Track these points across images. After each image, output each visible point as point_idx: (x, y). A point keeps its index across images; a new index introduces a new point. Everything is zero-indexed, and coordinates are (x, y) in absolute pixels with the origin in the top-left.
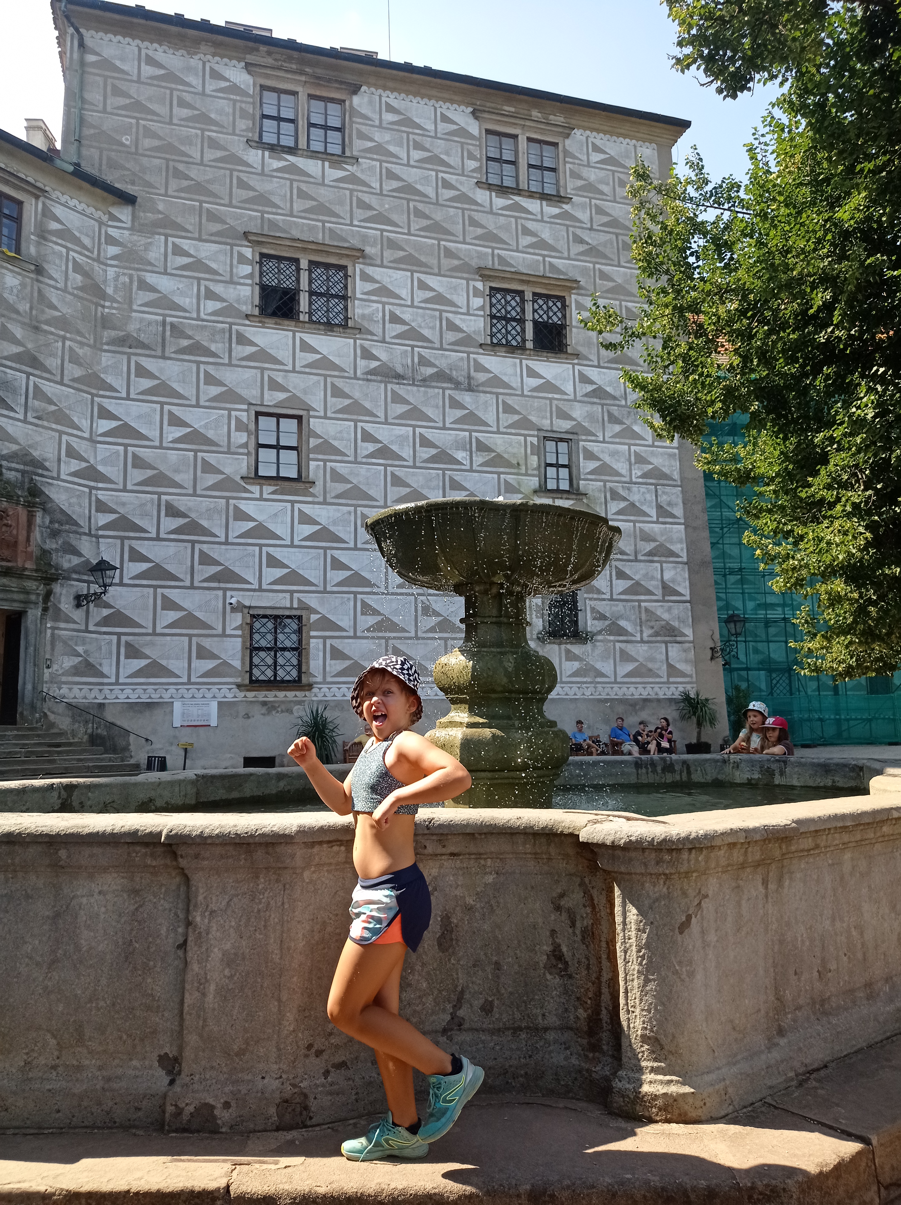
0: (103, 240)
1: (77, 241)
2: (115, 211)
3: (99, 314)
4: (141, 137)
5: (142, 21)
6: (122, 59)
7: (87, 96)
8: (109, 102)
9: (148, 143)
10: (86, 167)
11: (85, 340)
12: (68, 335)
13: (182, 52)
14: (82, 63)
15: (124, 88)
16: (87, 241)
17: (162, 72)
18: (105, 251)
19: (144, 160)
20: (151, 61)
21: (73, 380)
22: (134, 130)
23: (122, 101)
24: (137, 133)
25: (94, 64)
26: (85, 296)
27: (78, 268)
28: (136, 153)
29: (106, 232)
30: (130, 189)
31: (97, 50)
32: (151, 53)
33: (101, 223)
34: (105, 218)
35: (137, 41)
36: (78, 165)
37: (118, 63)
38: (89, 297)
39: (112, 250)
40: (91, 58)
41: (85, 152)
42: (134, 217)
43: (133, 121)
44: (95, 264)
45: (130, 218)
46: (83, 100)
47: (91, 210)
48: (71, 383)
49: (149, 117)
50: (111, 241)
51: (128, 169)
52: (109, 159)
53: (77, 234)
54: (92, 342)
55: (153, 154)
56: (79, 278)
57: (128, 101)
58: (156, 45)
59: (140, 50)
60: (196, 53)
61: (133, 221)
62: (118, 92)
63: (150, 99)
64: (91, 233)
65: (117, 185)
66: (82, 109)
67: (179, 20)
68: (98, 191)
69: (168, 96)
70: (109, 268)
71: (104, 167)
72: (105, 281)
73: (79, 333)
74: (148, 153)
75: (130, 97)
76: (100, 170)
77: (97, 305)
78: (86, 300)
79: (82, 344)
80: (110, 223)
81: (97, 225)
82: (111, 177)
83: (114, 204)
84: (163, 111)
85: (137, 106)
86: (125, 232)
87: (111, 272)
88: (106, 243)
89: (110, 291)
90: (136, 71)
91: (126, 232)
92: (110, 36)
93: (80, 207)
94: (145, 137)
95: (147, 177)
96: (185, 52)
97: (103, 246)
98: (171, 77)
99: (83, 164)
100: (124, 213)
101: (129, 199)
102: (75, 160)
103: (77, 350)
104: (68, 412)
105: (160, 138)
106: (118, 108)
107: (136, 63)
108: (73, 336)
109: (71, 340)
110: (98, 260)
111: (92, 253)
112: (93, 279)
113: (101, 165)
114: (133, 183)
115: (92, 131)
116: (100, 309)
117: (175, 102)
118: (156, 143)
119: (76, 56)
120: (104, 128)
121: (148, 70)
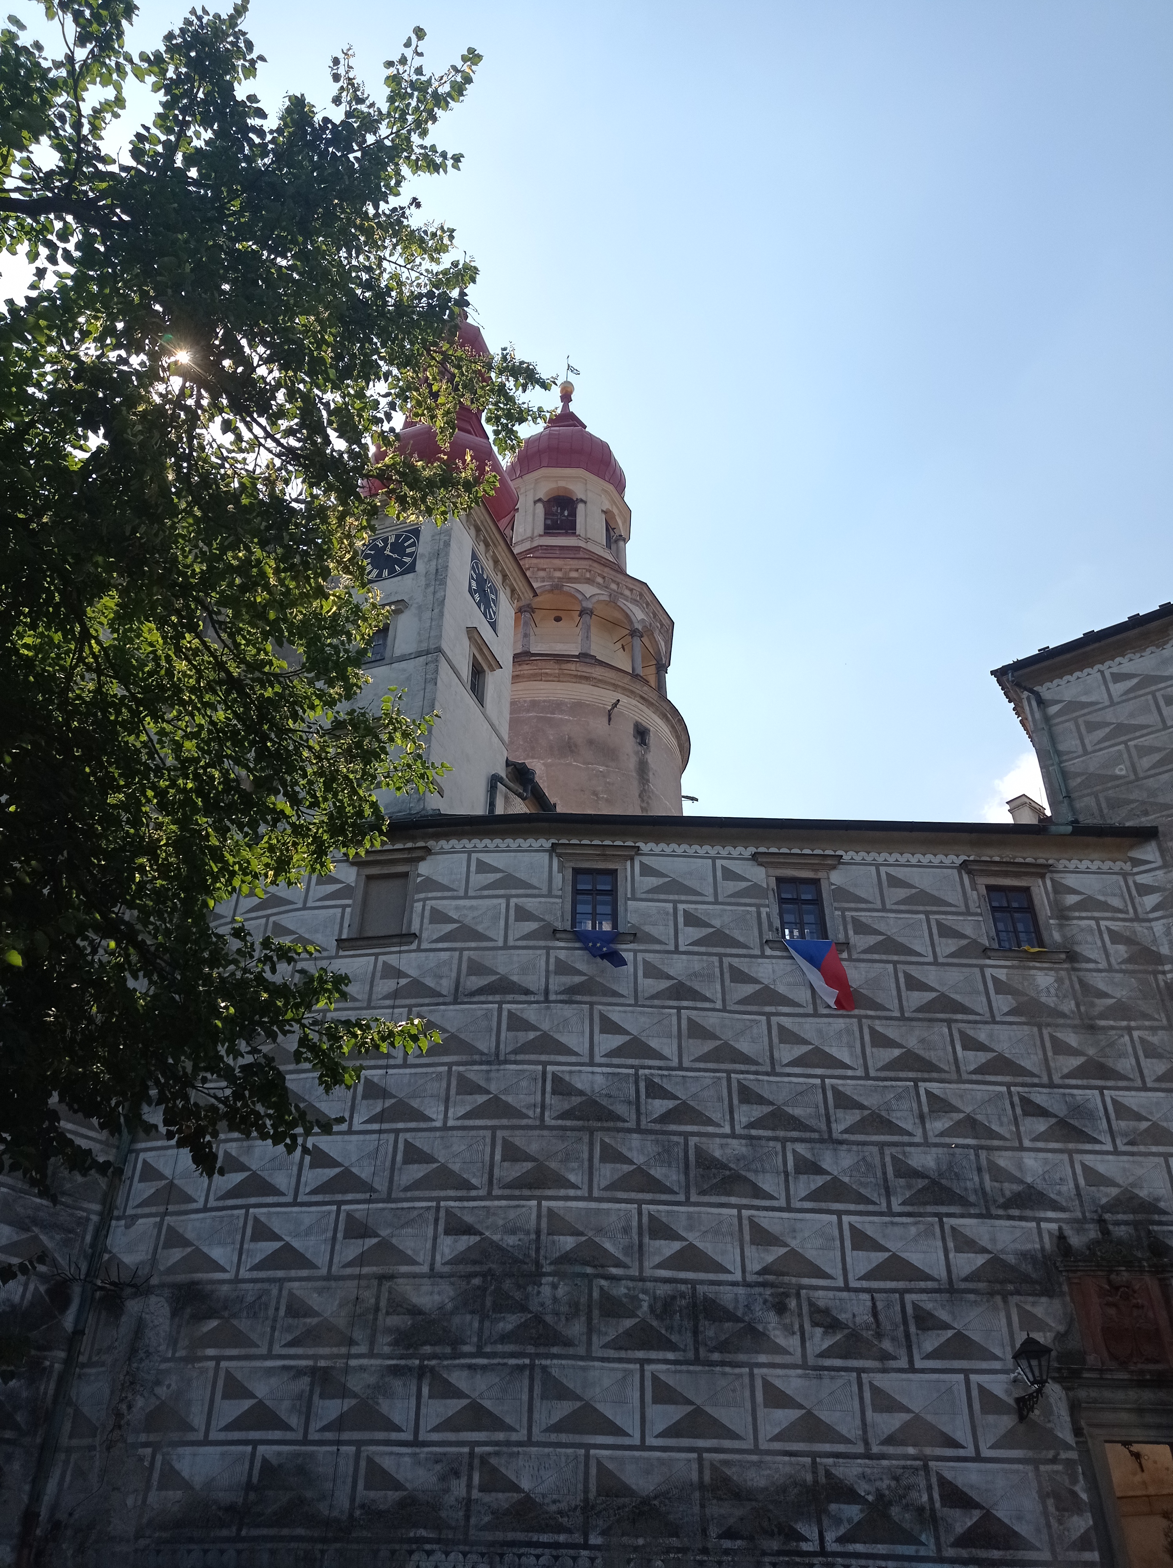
0: (1134, 892)
1: (1104, 906)
2: (1137, 854)
3: (1162, 984)
4: (1136, 759)
5: (1097, 645)
6: (1086, 693)
7: (1061, 747)
8: (1087, 741)
9: (1146, 762)
10: (1086, 820)
11: (1156, 1024)
12: (1133, 1024)
13: (1149, 650)
14: (1047, 719)
15: (1098, 719)
16: (1116, 902)
17: (1135, 681)
18: (1142, 905)
19: (1150, 782)
20: (1118, 678)
21: (1159, 1079)
22: (1125, 756)
23: (1101, 733)
24: (1130, 757)
25: (1059, 713)
26: (1136, 967)
27: (1116, 937)
28: (1138, 779)
29: (1135, 883)
30: (1145, 821)
31: (1057, 698)
32: (1115, 670)
33: (1125, 875)
34: (1127, 867)
35: (1098, 667)
36: (1076, 821)
37: (1084, 699)
38: (1141, 967)
39: (1150, 901)
40: (1053, 710)
41: (1078, 805)
42: (1162, 852)
43: (1122, 747)
44: (1135, 924)
45: (1157, 854)
46: (1059, 753)
47: (1109, 864)
48: (1157, 1085)
49: (1138, 734)
50: (1145, 890)
51: (1133, 801)
52: (1107, 799)
53: (1101, 898)
54: (1165, 1022)
55: (1157, 771)
56: (1122, 948)
57: (1107, 730)
58: (1118, 660)
59: (1102, 672)
61: (1163, 856)
62: (1092, 727)
63: (1132, 715)
64: (1117, 891)
65: (1128, 824)
66: (1061, 762)
67: (1136, 621)
68: (1108, 840)
69: (1151, 702)
70: (1153, 924)
71: (1105, 811)
72: (1155, 940)
73: (1145, 1016)
74: (1152, 772)
75: (1109, 724)
76: (1102, 816)
77: (1155, 973)
78: (1140, 972)
79: (1153, 1029)
80: (1135, 870)
81: (1120, 878)
82: (1118, 818)
83: (1132, 847)
84: (1152, 718)
85: (1121, 729)
87: (1158, 927)
88: (1140, 895)
89: (1165, 950)
90: (1106, 696)
91: (1160, 873)
92: (1067, 677)
93: (1094, 867)
94: (1140, 757)
95: (1161, 800)
96: (1153, 648)
97: (1137, 900)
98: (1148, 680)
99: (1081, 818)
100: (1149, 853)
101: (1148, 834)
102: (1070, 818)
103: (1150, 1038)
105: (1158, 750)
106: (1099, 742)
107: (1103, 688)
108: (1140, 1023)
109: (1138, 1028)
110: (1137, 919)
111: (1127, 912)
112: (1138, 944)
113: (1101, 810)
114: (1146, 813)
115: (1079, 780)
116: (1160, 977)
117: (1162, 703)
118: (1157, 757)
119: (1038, 715)
120: (1091, 769)
121: (1118, 689)
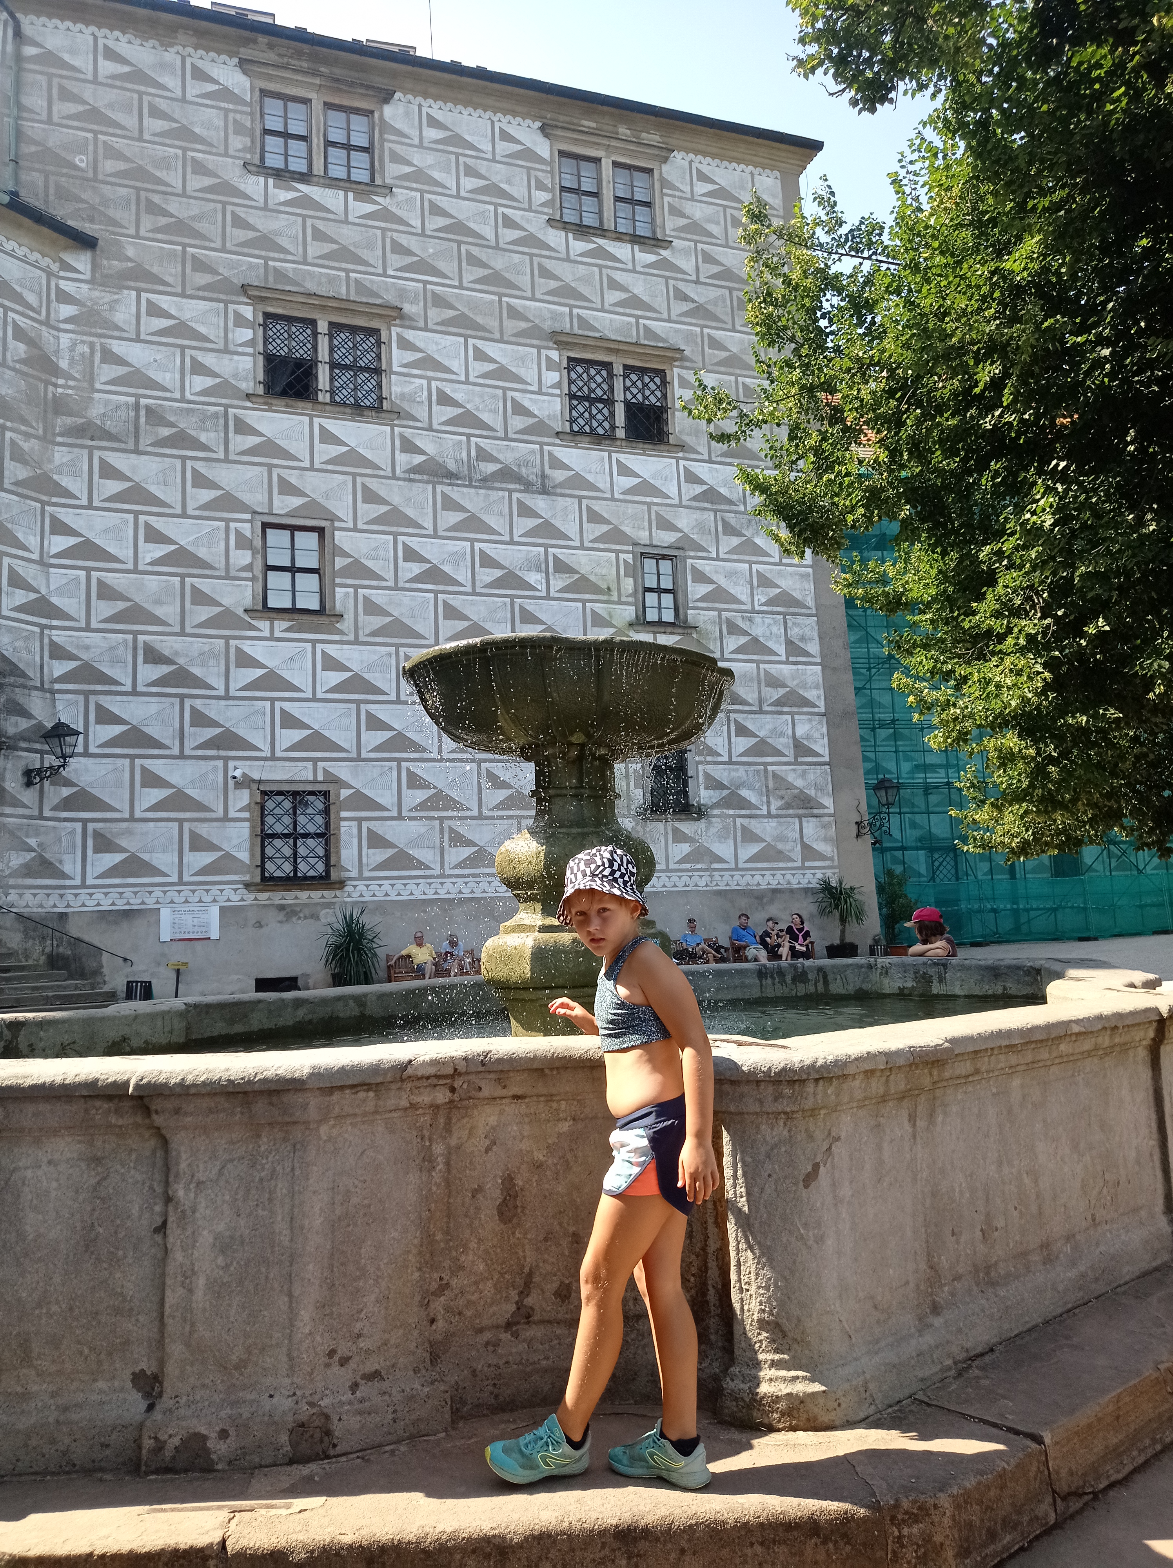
0: (53, 296)
1: (18, 298)
2: (69, 258)
3: (50, 395)
4: (100, 157)
5: (99, 3)
6: (71, 52)
7: (26, 101)
8: (55, 109)
9: (110, 166)
10: (27, 197)
11: (31, 430)
12: (9, 424)
13: (151, 42)
14: (19, 58)
15: (75, 90)
16: (31, 298)
17: (127, 69)
18: (57, 312)
19: (107, 189)
20: (111, 55)
21: (17, 483)
22: (91, 148)
23: (73, 108)
24: (95, 152)
25: (34, 59)
26: (31, 371)
27: (20, 334)
28: (95, 179)
29: (57, 286)
30: (88, 228)
31: (39, 39)
32: (111, 43)
33: (50, 274)
34: (55, 267)
35: (93, 28)
36: (14, 194)
37: (66, 57)
38: (35, 373)
39: (66, 310)
40: (30, 51)
41: (24, 177)
42: (95, 266)
43: (90, 136)
44: (44, 328)
45: (89, 267)
46: (20, 106)
47: (35, 256)
48: (13, 488)
49: (111, 130)
50: (64, 298)
51: (83, 201)
52: (58, 186)
53: (18, 289)
54: (41, 432)
55: (117, 181)
56: (22, 347)
57: (81, 108)
58: (117, 33)
59: (96, 39)
60: (172, 45)
61: (93, 271)
62: (67, 96)
63: (111, 106)
64: (36, 288)
65: (70, 223)
66: (19, 118)
68: (45, 230)
69: (136, 103)
70: (61, 334)
71: (51, 198)
72: (57, 352)
73: (24, 421)
74: (112, 179)
75: (85, 103)
76: (46, 202)
77: (47, 383)
78: (32, 376)
79: (27, 436)
80: (62, 274)
81: (44, 276)
82: (61, 212)
83: (66, 248)
84: (129, 121)
85: (94, 115)
86: (83, 285)
87: (65, 340)
88: (58, 301)
89: (64, 364)
90: (91, 68)
91: (85, 287)
92: (56, 21)
93: (20, 252)
94: (106, 157)
95: (111, 212)
96: (157, 43)
97: (54, 304)
98: (138, 76)
99: (23, 193)
100: (81, 261)
101: (86, 242)
102: (11, 187)
103: (21, 443)
104: (9, 526)
105: (126, 159)
106: (68, 117)
107: (91, 57)
108: (16, 425)
109: (12, 430)
110: (47, 323)
111: (39, 313)
112: (40, 349)
113: (47, 195)
114: (92, 220)
115: (33, 149)
116: (51, 388)
117: (145, 111)
118: (122, 166)
119: (9, 48)
120: (50, 144)
121: (107, 67)
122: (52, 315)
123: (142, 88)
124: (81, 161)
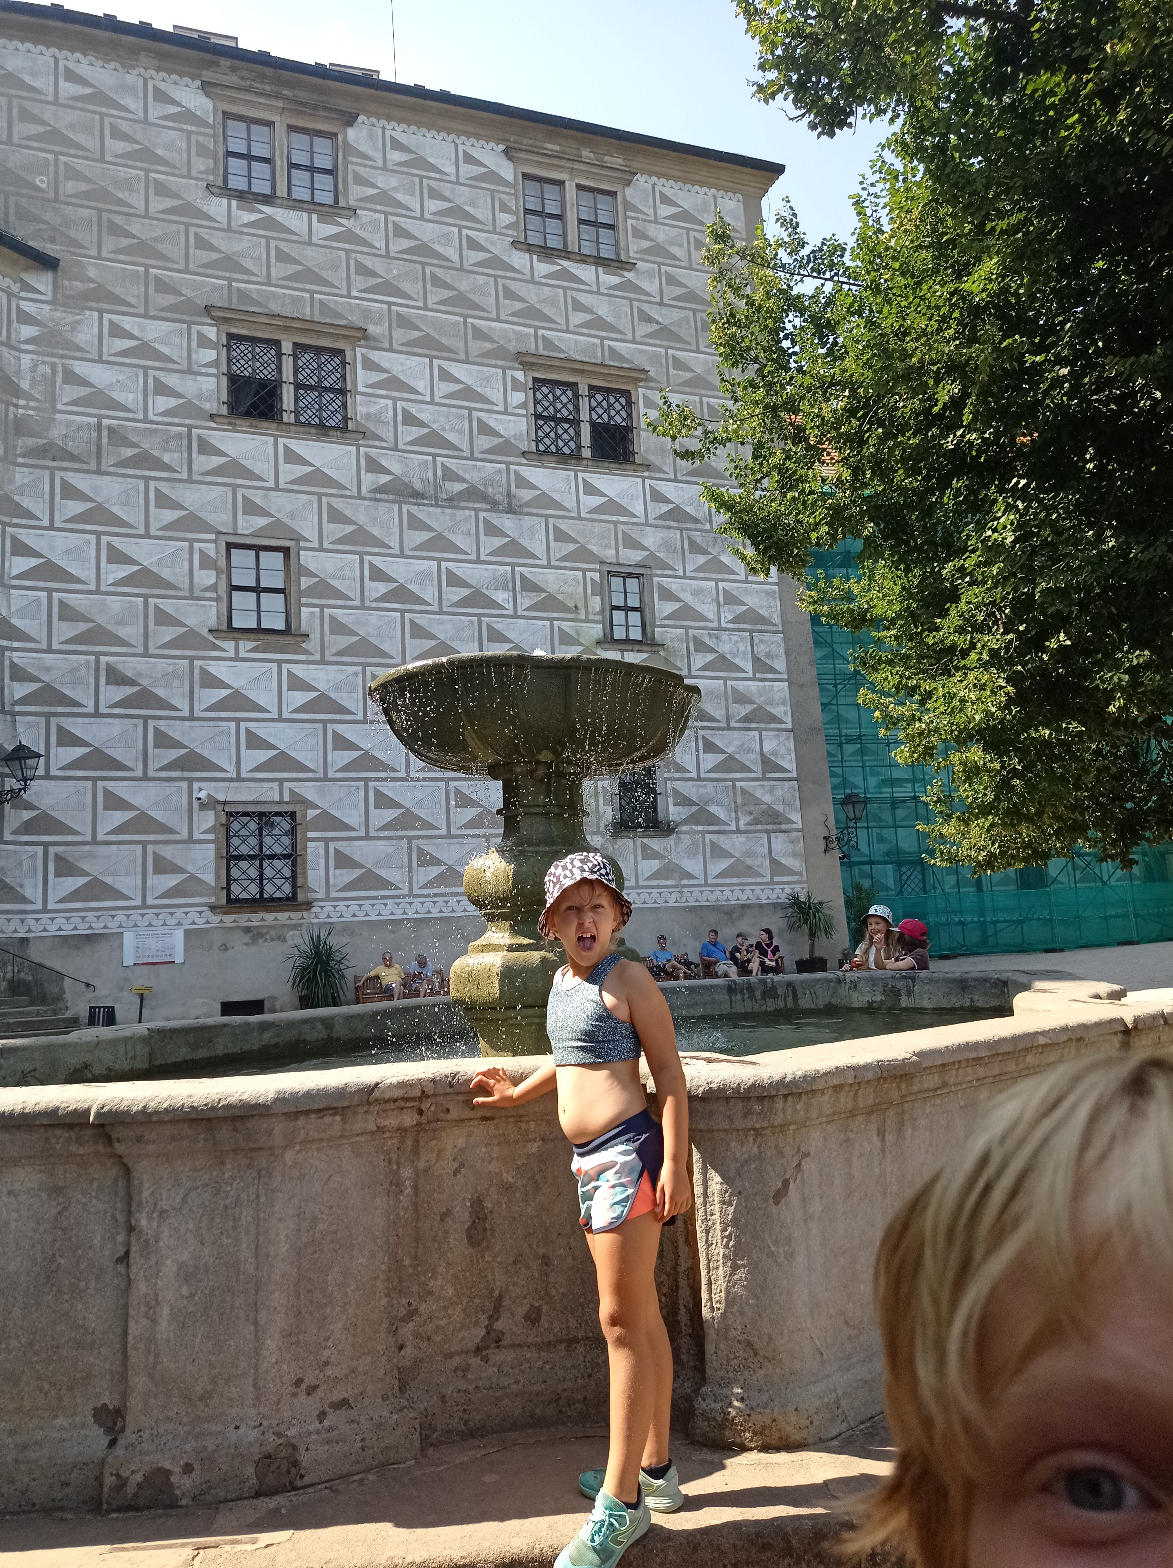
0: (14, 316)
2: (30, 278)
3: (11, 416)
4: (61, 178)
5: (60, 24)
6: (32, 73)
8: (15, 129)
9: (71, 187)
13: (113, 64)
15: (36, 111)
17: (88, 91)
18: (18, 332)
19: (68, 210)
20: (72, 76)
22: (52, 168)
23: (35, 129)
24: (56, 173)
28: (56, 201)
29: (18, 307)
30: (50, 249)
32: (71, 65)
33: (10, 295)
34: (16, 288)
35: (53, 50)
37: (27, 78)
39: (28, 331)
42: (56, 287)
43: (51, 157)
44: (4, 349)
45: (50, 287)
49: (72, 151)
50: (25, 318)
51: (43, 222)
52: (18, 207)
55: (79, 202)
57: (41, 129)
58: (78, 55)
59: (56, 61)
60: (133, 67)
61: (55, 292)
62: (26, 117)
63: (72, 127)
65: (30, 243)
67: (109, 23)
68: (6, 251)
69: (97, 124)
70: (22, 355)
71: (12, 218)
72: (18, 372)
74: (74, 200)
75: (45, 123)
76: (6, 222)
77: (8, 404)
80: (23, 294)
81: (4, 297)
82: (22, 232)
83: (27, 269)
84: (91, 142)
85: (55, 136)
86: (44, 306)
87: (26, 360)
88: (19, 322)
89: (25, 385)
90: (51, 89)
91: (46, 307)
92: (17, 44)
94: (67, 178)
95: (73, 233)
96: (118, 66)
97: (15, 325)
98: (100, 97)
100: (43, 282)
101: (48, 263)
105: (88, 180)
106: (29, 138)
107: (52, 78)
110: (7, 344)
113: (7, 215)
114: (53, 241)
116: (12, 409)
117: (107, 132)
118: (83, 187)
120: (10, 165)
121: (68, 89)
122: (13, 336)
123: (104, 110)
124: (41, 182)
